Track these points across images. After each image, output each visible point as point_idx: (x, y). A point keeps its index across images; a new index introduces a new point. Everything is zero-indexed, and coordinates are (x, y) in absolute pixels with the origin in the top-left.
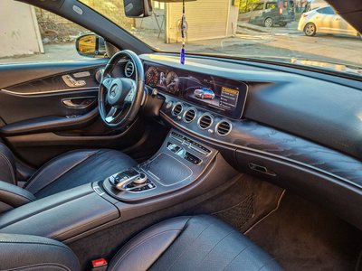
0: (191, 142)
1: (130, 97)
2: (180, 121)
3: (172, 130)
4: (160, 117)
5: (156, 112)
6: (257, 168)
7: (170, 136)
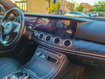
0: (51, 51)
1: (17, 30)
2: (43, 41)
3: (39, 46)
4: (32, 40)
5: (30, 38)
6: (87, 62)
7: (38, 49)
